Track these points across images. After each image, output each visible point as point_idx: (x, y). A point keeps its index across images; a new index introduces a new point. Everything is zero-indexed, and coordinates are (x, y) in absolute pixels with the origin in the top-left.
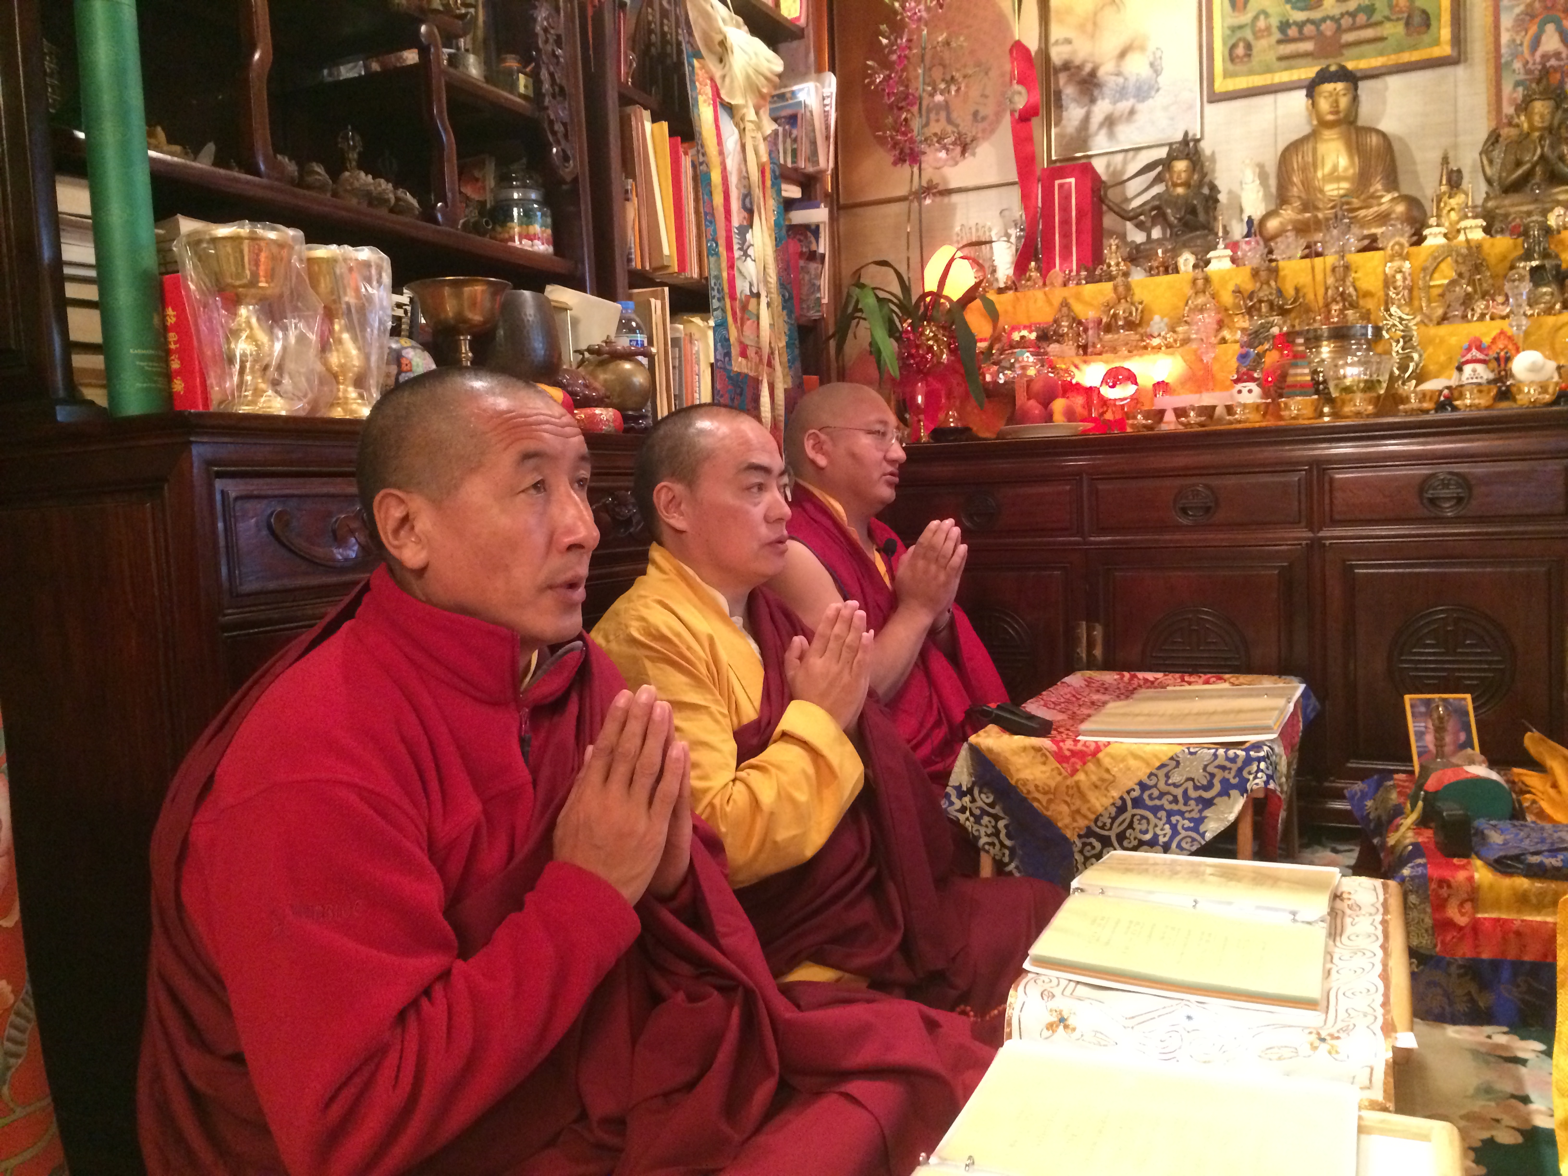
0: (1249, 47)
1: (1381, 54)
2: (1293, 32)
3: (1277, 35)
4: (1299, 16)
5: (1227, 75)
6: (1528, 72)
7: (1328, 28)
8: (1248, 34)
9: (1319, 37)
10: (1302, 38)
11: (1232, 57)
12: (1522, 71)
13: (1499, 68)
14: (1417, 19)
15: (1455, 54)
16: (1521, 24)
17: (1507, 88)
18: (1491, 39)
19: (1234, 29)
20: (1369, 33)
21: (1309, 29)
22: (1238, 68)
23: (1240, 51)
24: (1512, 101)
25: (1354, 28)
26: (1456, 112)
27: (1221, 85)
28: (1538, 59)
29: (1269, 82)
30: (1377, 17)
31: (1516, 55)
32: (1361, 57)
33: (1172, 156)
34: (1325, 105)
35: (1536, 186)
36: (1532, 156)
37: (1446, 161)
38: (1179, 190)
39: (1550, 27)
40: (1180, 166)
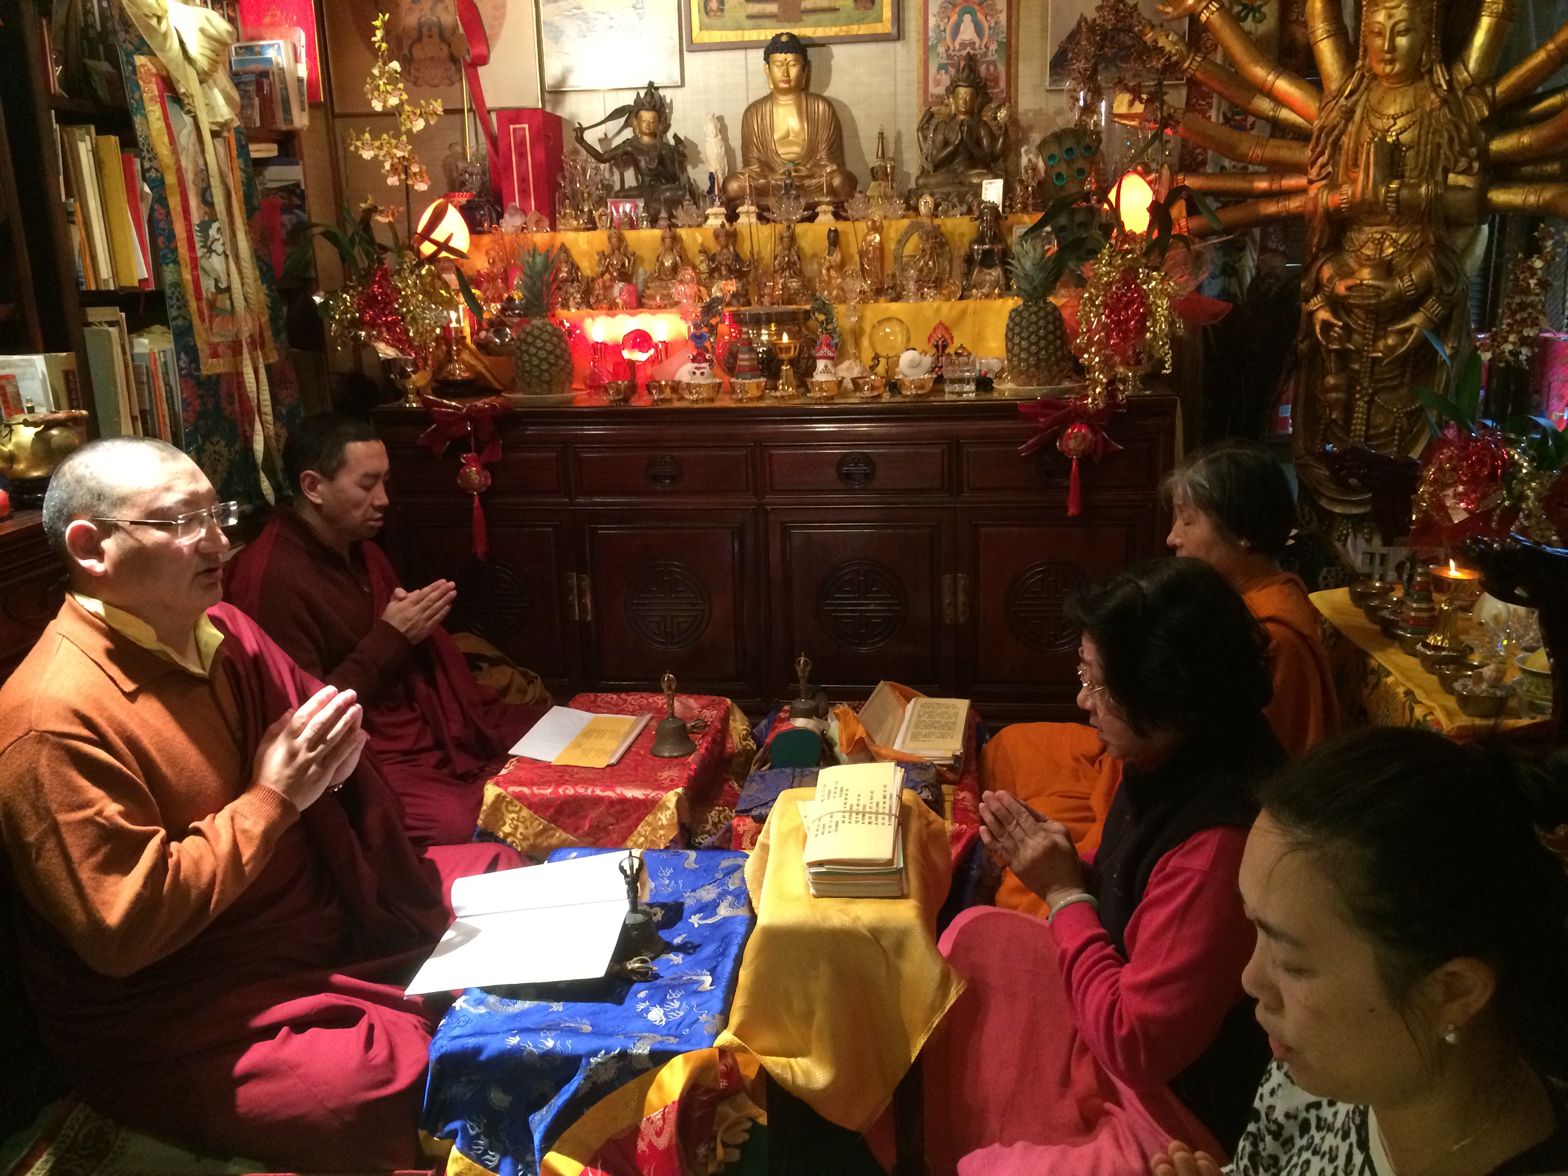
0: (722, 3)
1: (834, 25)
5: (703, 27)
6: (949, 57)
9: (781, 1)
11: (705, 9)
12: (945, 56)
13: (927, 50)
15: (895, 32)
16: (944, 13)
17: (934, 68)
18: (921, 21)
22: (713, 21)
23: (714, 5)
24: (938, 83)
26: (895, 85)
27: (698, 36)
28: (957, 47)
29: (740, 39)
31: (940, 40)
32: (818, 24)
33: (639, 105)
34: (778, 73)
35: (959, 165)
36: (956, 139)
37: (881, 135)
38: (646, 139)
39: (967, 18)
40: (647, 116)
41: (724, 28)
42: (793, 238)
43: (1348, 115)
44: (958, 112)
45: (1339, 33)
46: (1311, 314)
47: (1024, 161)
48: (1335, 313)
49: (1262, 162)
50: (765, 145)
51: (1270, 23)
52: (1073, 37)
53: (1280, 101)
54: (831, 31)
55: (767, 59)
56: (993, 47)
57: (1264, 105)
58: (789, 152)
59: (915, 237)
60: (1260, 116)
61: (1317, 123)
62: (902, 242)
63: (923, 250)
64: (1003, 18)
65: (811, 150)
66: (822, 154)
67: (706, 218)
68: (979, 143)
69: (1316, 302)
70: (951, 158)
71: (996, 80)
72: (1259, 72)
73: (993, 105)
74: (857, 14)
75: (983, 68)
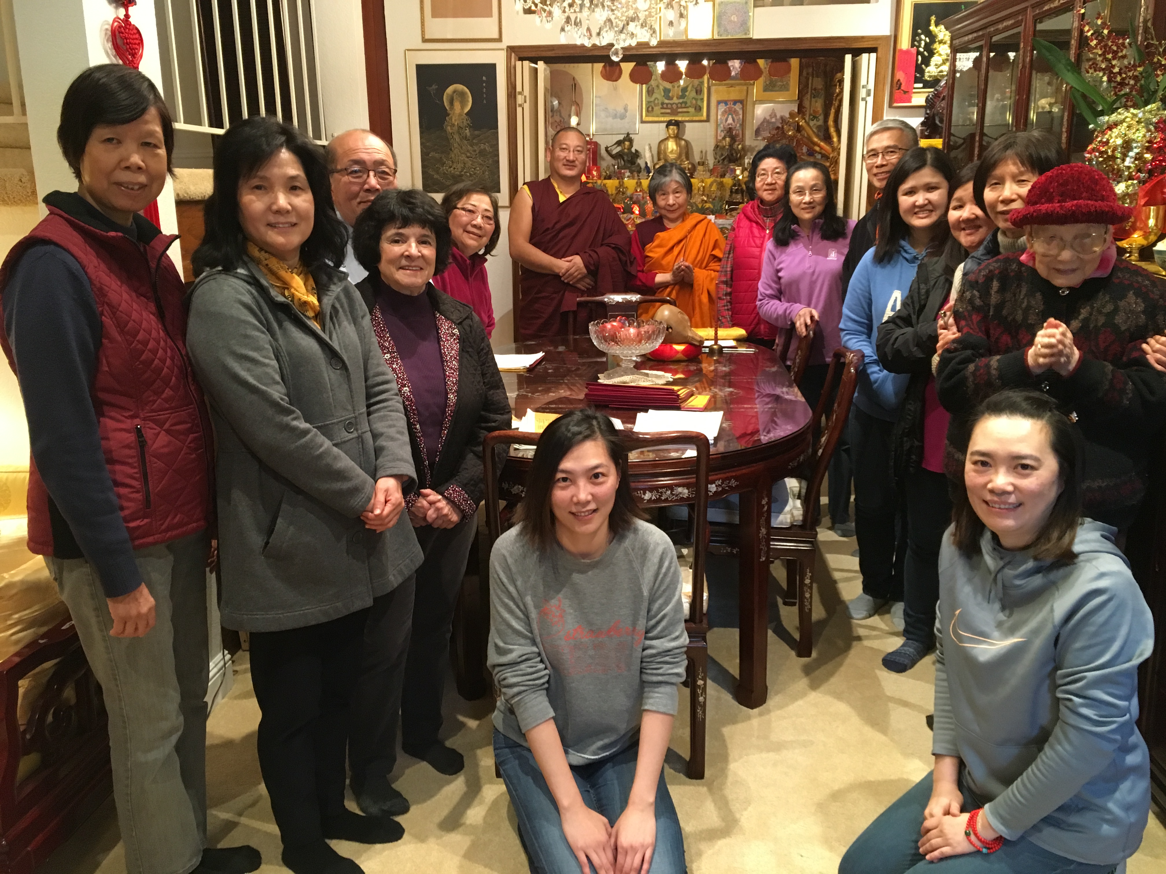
0: (653, 108)
1: (688, 117)
2: (665, 106)
3: (661, 106)
4: (666, 101)
7: (674, 106)
8: (652, 104)
9: (671, 108)
10: (667, 108)
11: (647, 111)
13: (717, 126)
15: (707, 120)
16: (723, 114)
17: (719, 131)
18: (716, 117)
19: (649, 101)
20: (685, 110)
21: (669, 106)
22: (649, 114)
23: (650, 109)
24: (720, 136)
25: (682, 108)
26: (706, 136)
27: (645, 118)
29: (658, 120)
30: (687, 105)
31: (721, 123)
33: (625, 140)
34: (671, 132)
35: (726, 162)
36: (726, 154)
37: (702, 152)
38: (626, 150)
39: (730, 116)
40: (627, 143)
41: (653, 116)
44: (726, 145)
45: (838, 131)
50: (665, 153)
51: (821, 122)
52: (762, 123)
53: (821, 148)
54: (687, 119)
55: (667, 126)
57: (817, 149)
58: (674, 156)
59: (714, 185)
60: (816, 152)
61: (831, 156)
62: (711, 185)
63: (718, 188)
64: (741, 116)
65: (680, 156)
66: (684, 157)
68: (732, 155)
70: (724, 159)
71: (738, 135)
72: (816, 140)
73: (737, 143)
74: (696, 113)
75: (734, 132)
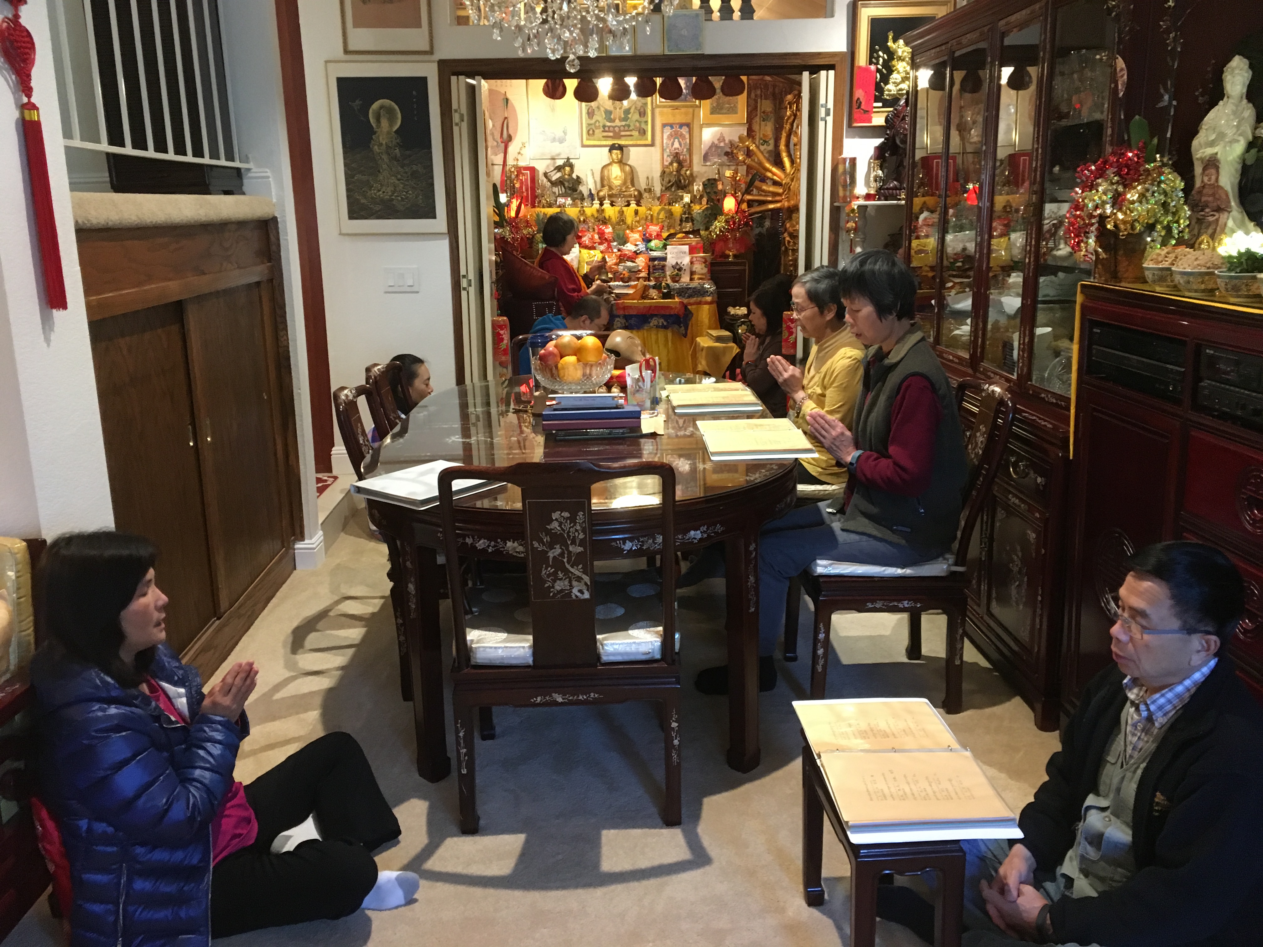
0: (594, 131)
1: (632, 140)
2: (607, 129)
3: (602, 129)
4: (608, 124)
5: (587, 139)
8: (593, 127)
9: (614, 132)
10: (609, 131)
11: (588, 133)
13: (663, 150)
14: (642, 131)
15: (652, 144)
16: (668, 138)
17: (665, 156)
18: (661, 141)
19: (589, 125)
20: (628, 133)
21: (611, 129)
22: (591, 137)
23: (591, 132)
24: (667, 161)
25: (625, 131)
26: (652, 162)
27: (586, 142)
28: (673, 150)
29: (598, 144)
30: (631, 128)
31: (667, 147)
32: (626, 140)
33: (565, 165)
34: (614, 156)
35: (673, 189)
36: (673, 180)
37: (648, 178)
38: (566, 176)
39: (676, 140)
40: (568, 169)
41: (594, 140)
42: (623, 212)
43: (792, 180)
44: (673, 171)
45: (790, 156)
46: (784, 238)
47: (695, 188)
48: (791, 238)
49: (769, 192)
50: (609, 179)
52: (711, 147)
53: (774, 174)
54: (631, 143)
55: (610, 151)
56: (685, 150)
57: (769, 175)
58: (617, 183)
59: (663, 213)
60: (768, 178)
61: (784, 182)
62: (658, 214)
63: (666, 217)
64: (688, 141)
65: (625, 183)
66: (629, 184)
67: (593, 204)
68: (680, 181)
69: (786, 235)
70: (672, 186)
71: (686, 161)
72: (768, 165)
73: (685, 169)
74: (640, 137)
75: (681, 157)
